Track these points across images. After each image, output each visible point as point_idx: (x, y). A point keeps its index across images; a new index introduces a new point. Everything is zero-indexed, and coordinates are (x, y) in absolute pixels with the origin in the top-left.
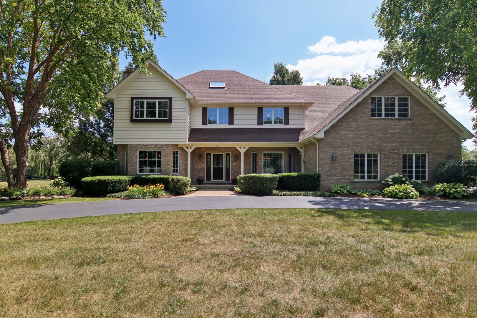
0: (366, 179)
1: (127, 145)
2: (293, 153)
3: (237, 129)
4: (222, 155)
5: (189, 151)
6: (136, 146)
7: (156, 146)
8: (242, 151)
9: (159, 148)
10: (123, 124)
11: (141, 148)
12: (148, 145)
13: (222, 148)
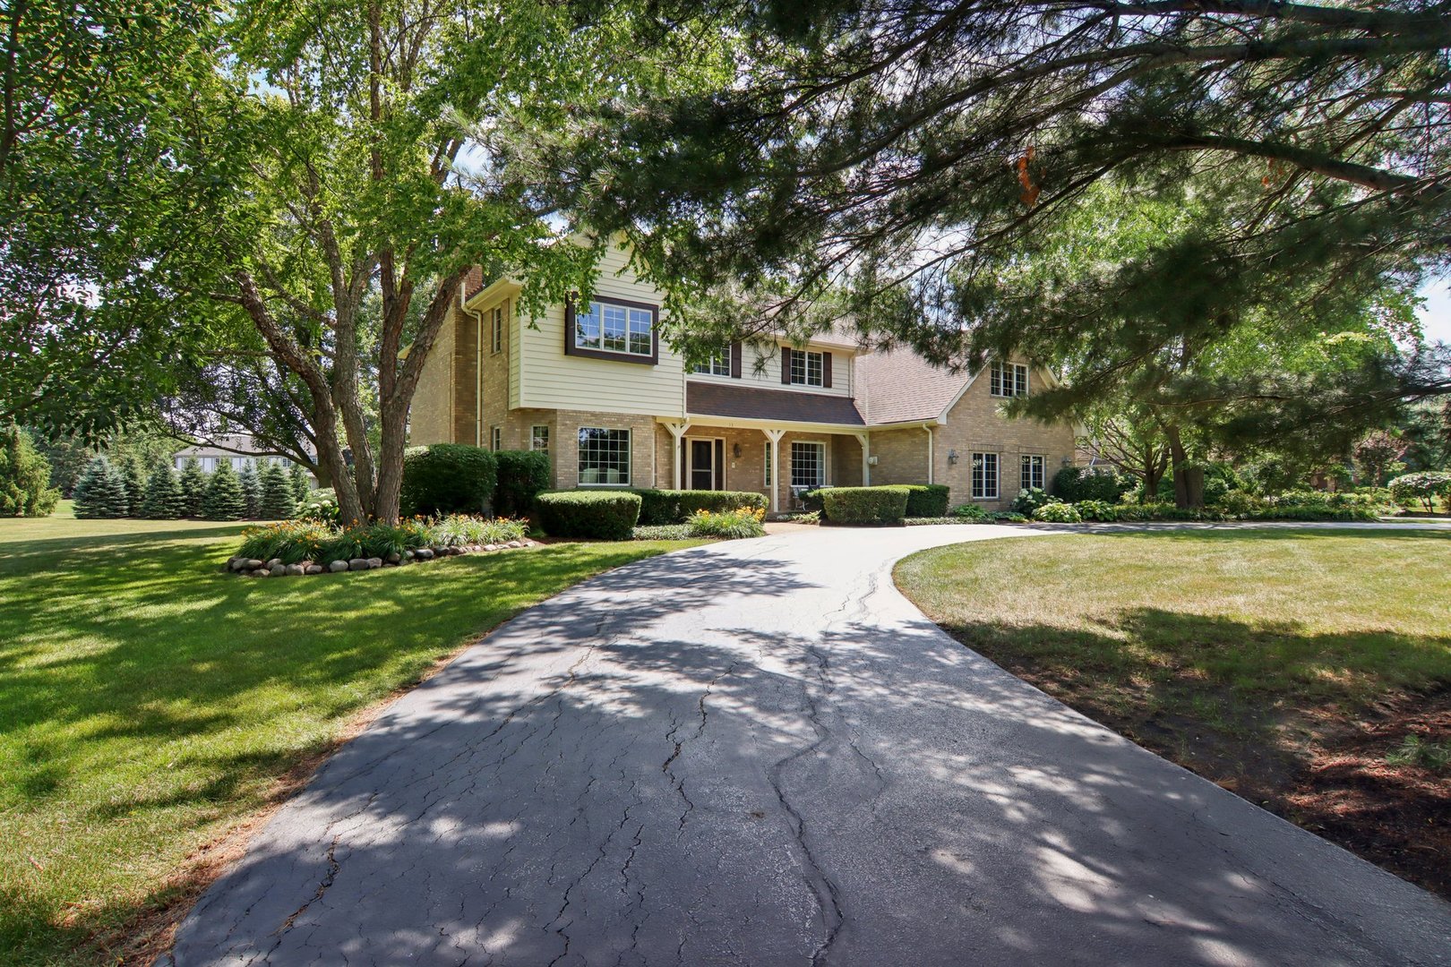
0: (984, 497)
1: (554, 411)
2: (843, 446)
3: (748, 390)
4: (709, 444)
5: (678, 433)
6: (575, 416)
7: (621, 417)
8: (775, 438)
9: (628, 424)
10: (546, 356)
11: (587, 421)
12: (602, 414)
13: (711, 428)
